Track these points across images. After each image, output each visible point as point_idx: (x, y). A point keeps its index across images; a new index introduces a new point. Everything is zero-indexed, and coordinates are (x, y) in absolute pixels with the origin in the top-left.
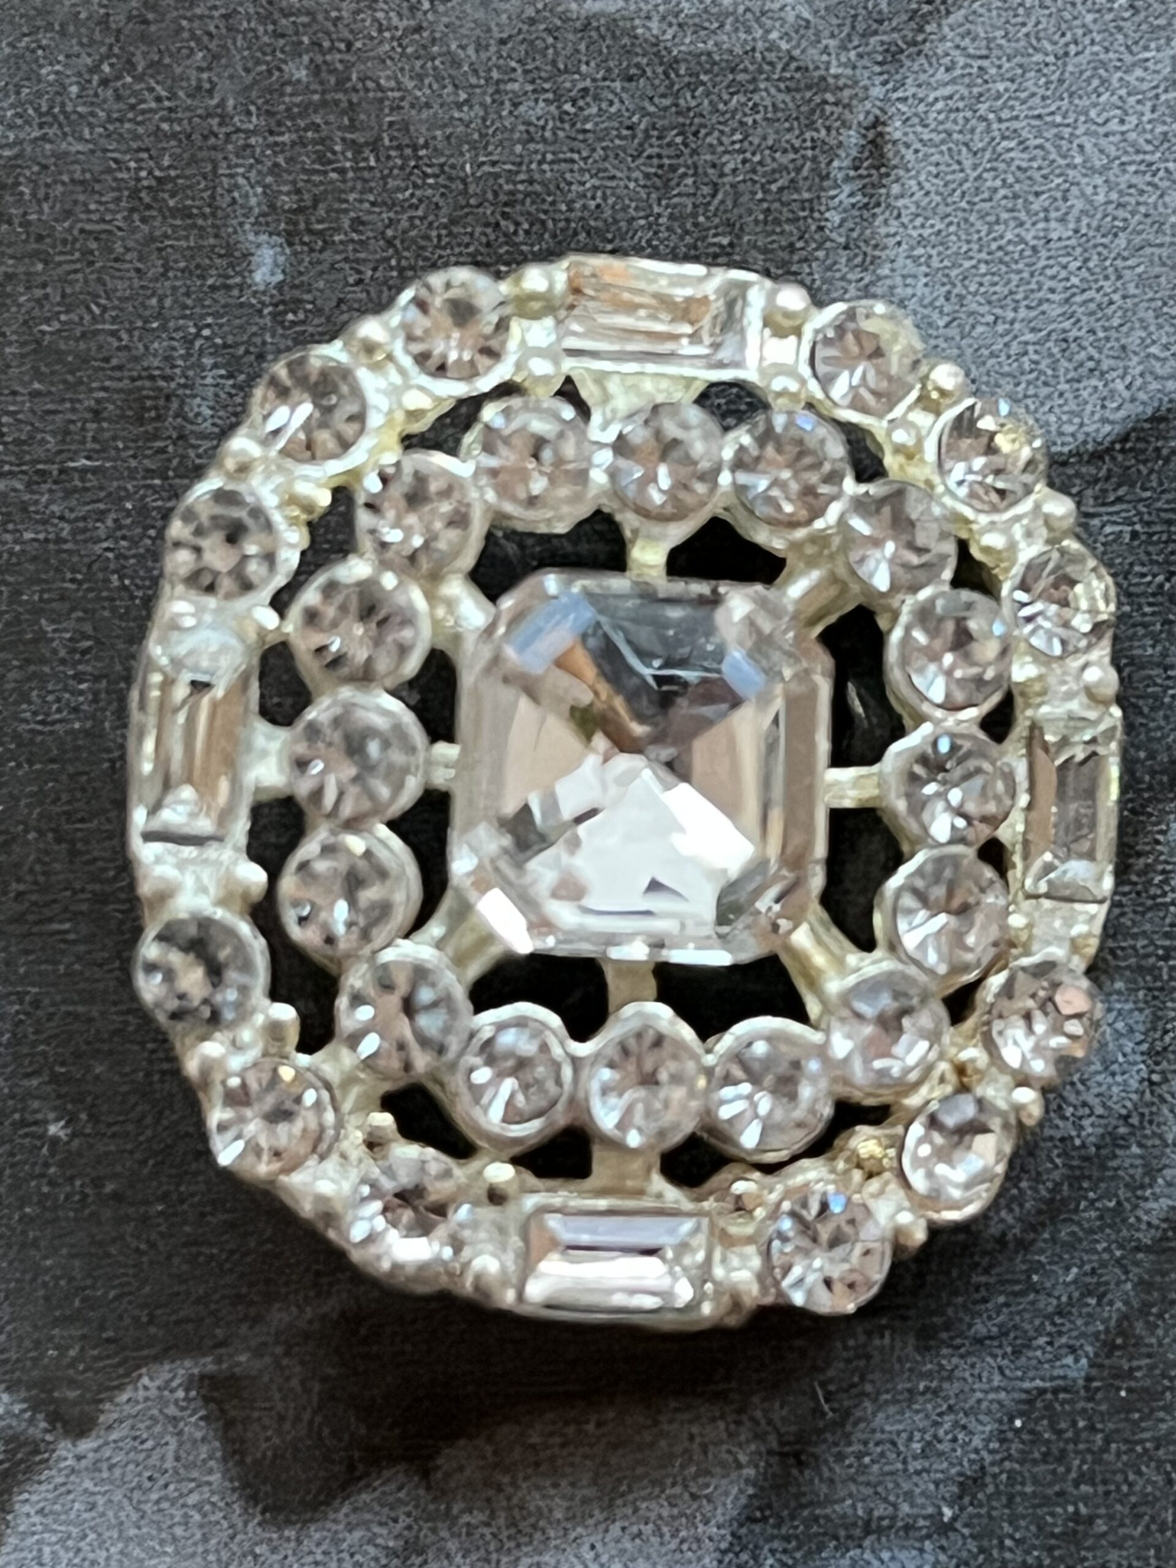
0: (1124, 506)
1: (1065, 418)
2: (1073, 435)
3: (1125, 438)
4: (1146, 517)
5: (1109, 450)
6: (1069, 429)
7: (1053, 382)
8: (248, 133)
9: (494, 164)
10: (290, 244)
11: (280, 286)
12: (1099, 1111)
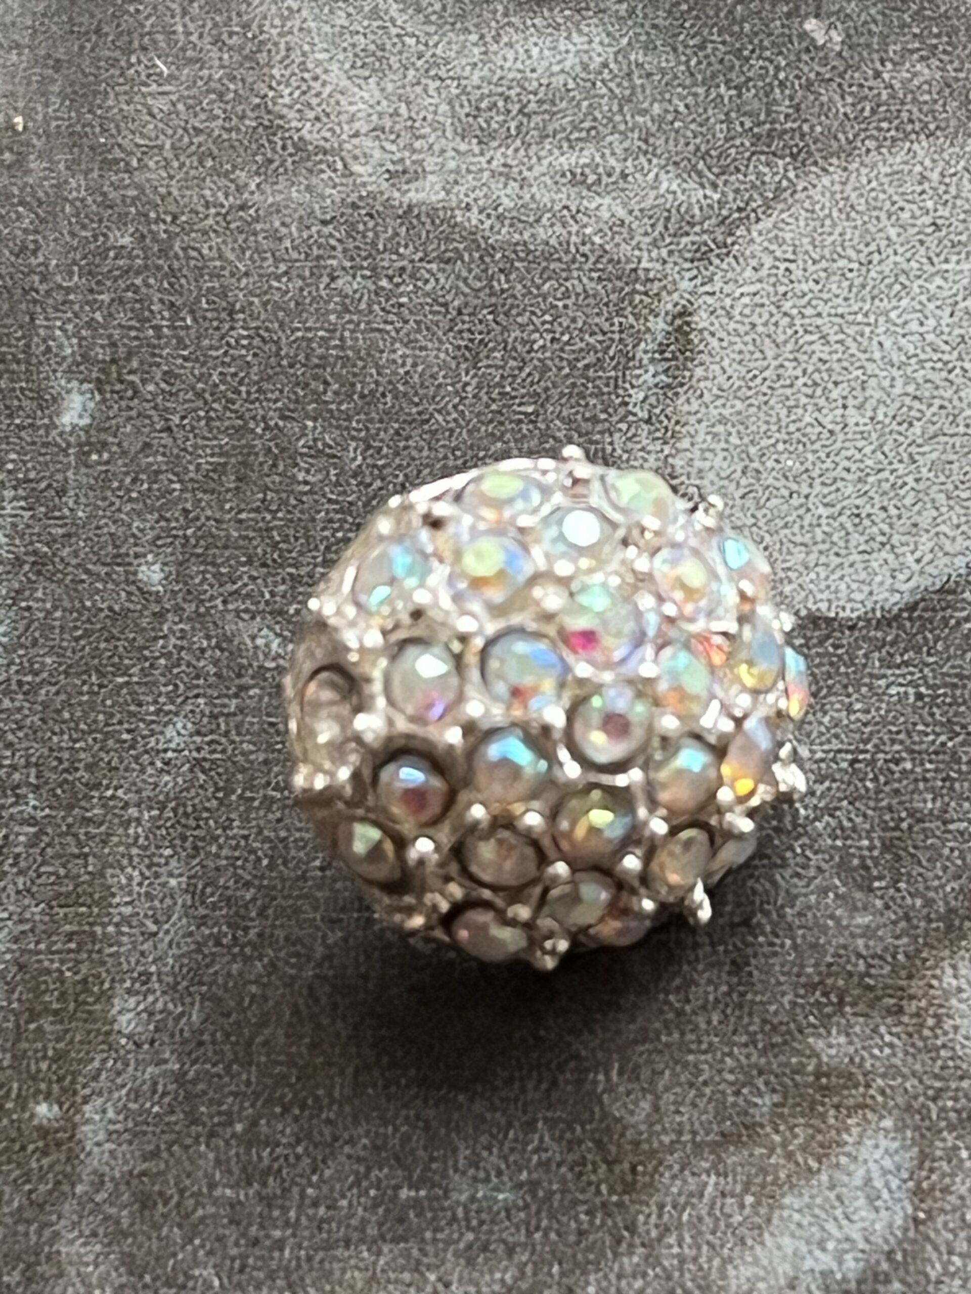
0: (911, 669)
1: (854, 586)
2: (862, 602)
3: (912, 607)
4: (931, 682)
5: (897, 617)
6: (858, 596)
7: (843, 552)
8: (68, 290)
9: (308, 329)
10: (101, 391)
11: (87, 430)
12: (862, 1245)
